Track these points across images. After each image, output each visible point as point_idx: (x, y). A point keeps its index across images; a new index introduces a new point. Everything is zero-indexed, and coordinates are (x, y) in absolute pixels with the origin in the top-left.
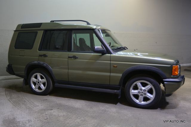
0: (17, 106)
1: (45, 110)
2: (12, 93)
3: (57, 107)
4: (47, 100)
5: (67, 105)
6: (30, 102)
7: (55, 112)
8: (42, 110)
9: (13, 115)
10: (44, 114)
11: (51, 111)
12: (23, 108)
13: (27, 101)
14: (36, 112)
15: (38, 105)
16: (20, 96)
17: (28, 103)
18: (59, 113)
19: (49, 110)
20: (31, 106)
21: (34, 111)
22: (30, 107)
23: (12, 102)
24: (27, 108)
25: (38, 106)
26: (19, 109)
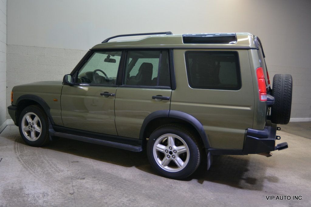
0: (28, 169)
1: (72, 178)
2: (25, 148)
3: (93, 176)
4: (78, 162)
5: (109, 173)
6: (51, 163)
7: (88, 183)
8: (68, 178)
9: (20, 183)
10: (70, 185)
11: (82, 181)
12: (37, 172)
13: (46, 162)
14: (58, 180)
15: (62, 169)
16: (37, 153)
17: (48, 165)
18: (94, 186)
19: (78, 179)
20: (52, 171)
21: (55, 178)
22: (50, 171)
23: (22, 161)
24: (44, 173)
25: (62, 171)
26: (31, 174)
